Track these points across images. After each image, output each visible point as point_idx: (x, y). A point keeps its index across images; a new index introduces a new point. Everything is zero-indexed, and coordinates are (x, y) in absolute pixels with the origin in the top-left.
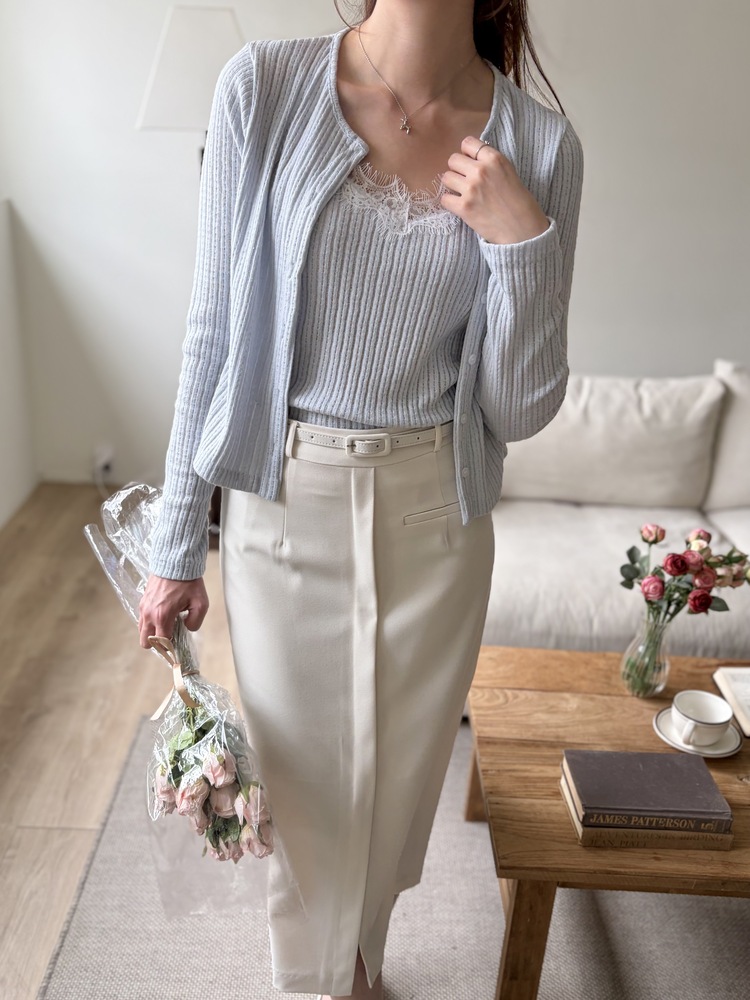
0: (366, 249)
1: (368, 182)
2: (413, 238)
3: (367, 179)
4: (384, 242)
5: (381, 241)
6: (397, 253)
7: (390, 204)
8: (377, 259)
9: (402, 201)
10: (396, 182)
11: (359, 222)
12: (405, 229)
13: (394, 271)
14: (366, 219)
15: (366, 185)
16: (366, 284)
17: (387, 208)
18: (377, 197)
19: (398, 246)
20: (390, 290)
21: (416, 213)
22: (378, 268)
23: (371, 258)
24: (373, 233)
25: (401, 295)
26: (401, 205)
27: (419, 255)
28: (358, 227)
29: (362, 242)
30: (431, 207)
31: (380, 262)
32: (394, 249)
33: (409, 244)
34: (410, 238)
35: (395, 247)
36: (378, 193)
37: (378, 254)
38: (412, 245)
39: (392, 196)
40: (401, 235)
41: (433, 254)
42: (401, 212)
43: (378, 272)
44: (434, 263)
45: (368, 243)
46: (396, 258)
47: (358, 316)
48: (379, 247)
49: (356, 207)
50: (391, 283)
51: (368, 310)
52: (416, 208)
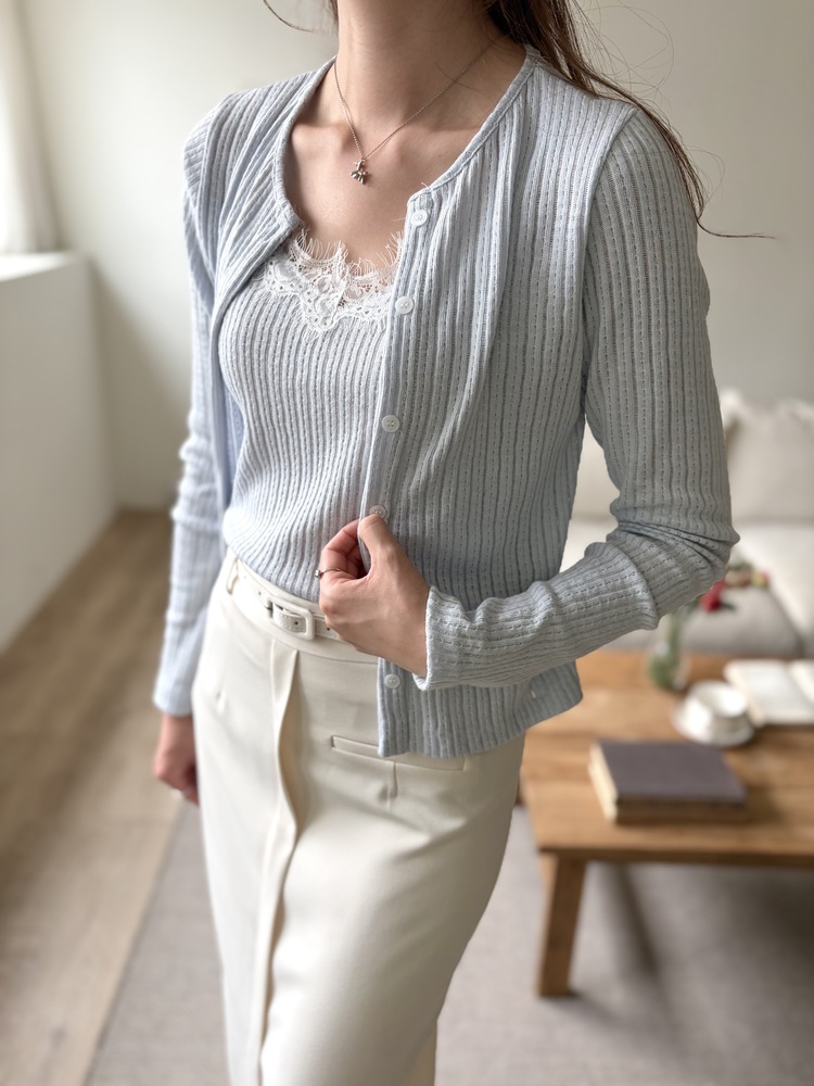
0: (278, 352)
1: (304, 257)
2: (337, 336)
3: (302, 253)
4: (299, 342)
5: (296, 340)
6: (314, 358)
7: (321, 286)
8: (292, 366)
9: (338, 278)
10: (339, 252)
11: (272, 314)
12: (329, 321)
13: (312, 384)
14: (283, 309)
15: (299, 262)
16: (285, 400)
17: (316, 292)
18: (308, 277)
19: (317, 349)
20: (313, 411)
21: (353, 296)
22: (294, 379)
23: (284, 365)
24: (287, 329)
25: (327, 418)
26: (335, 285)
27: (340, 362)
28: (269, 321)
29: (272, 343)
30: (375, 283)
31: (295, 370)
32: (312, 353)
33: (329, 345)
34: (332, 336)
35: (312, 349)
36: (313, 272)
37: (292, 358)
38: (333, 346)
39: (330, 272)
40: (321, 330)
41: (356, 361)
42: (332, 296)
43: (293, 385)
44: (357, 375)
45: (279, 344)
46: (313, 365)
47: (288, 443)
48: (294, 348)
49: (274, 293)
50: (312, 401)
51: (295, 436)
52: (355, 289)
